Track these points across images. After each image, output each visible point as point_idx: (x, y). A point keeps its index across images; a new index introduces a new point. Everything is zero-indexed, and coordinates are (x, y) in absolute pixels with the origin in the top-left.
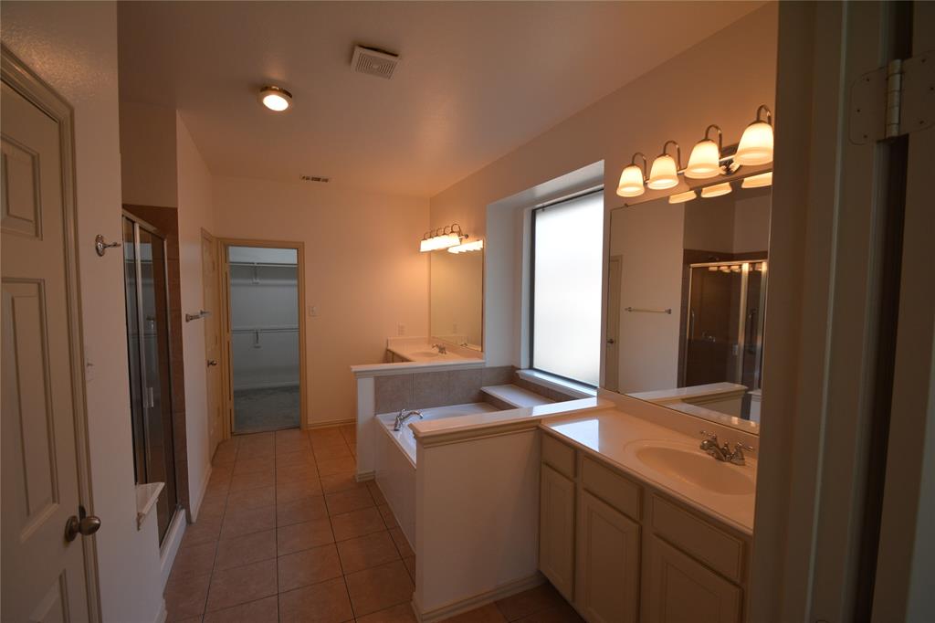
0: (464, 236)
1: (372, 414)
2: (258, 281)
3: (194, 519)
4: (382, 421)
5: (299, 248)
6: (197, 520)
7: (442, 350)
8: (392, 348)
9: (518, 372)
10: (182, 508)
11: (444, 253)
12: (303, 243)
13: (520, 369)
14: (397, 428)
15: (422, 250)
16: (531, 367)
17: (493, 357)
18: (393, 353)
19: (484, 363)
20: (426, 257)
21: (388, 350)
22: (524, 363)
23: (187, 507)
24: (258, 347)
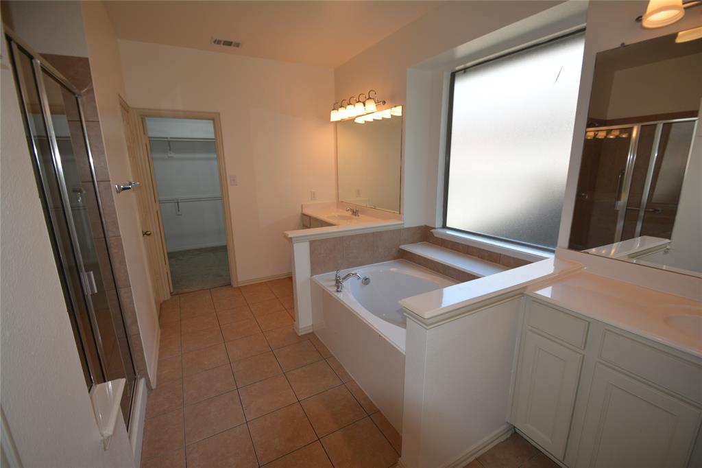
0: (382, 103)
1: (309, 276)
2: (172, 155)
3: (154, 386)
4: (321, 283)
5: (214, 118)
6: (157, 385)
7: (355, 213)
8: (308, 211)
9: (432, 231)
10: (141, 378)
11: (349, 123)
12: (219, 114)
13: (435, 228)
14: (339, 290)
15: (332, 120)
16: (444, 226)
17: (411, 218)
18: (310, 217)
19: (401, 224)
20: (332, 127)
21: (303, 215)
22: (439, 223)
23: (146, 376)
24: (181, 215)
